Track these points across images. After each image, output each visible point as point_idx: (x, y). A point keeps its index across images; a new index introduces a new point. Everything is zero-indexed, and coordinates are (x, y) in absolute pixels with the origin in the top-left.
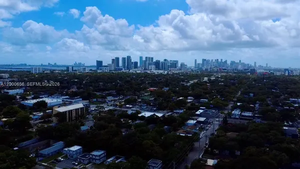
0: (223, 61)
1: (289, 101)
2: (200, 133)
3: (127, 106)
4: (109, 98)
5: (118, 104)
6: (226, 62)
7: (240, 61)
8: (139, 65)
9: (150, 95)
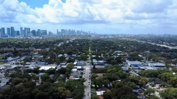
0: (73, 30)
1: (115, 52)
2: (82, 76)
3: (27, 63)
4: (10, 59)
5: (19, 62)
6: (74, 31)
7: (82, 31)
8: (20, 33)
9: (39, 54)
